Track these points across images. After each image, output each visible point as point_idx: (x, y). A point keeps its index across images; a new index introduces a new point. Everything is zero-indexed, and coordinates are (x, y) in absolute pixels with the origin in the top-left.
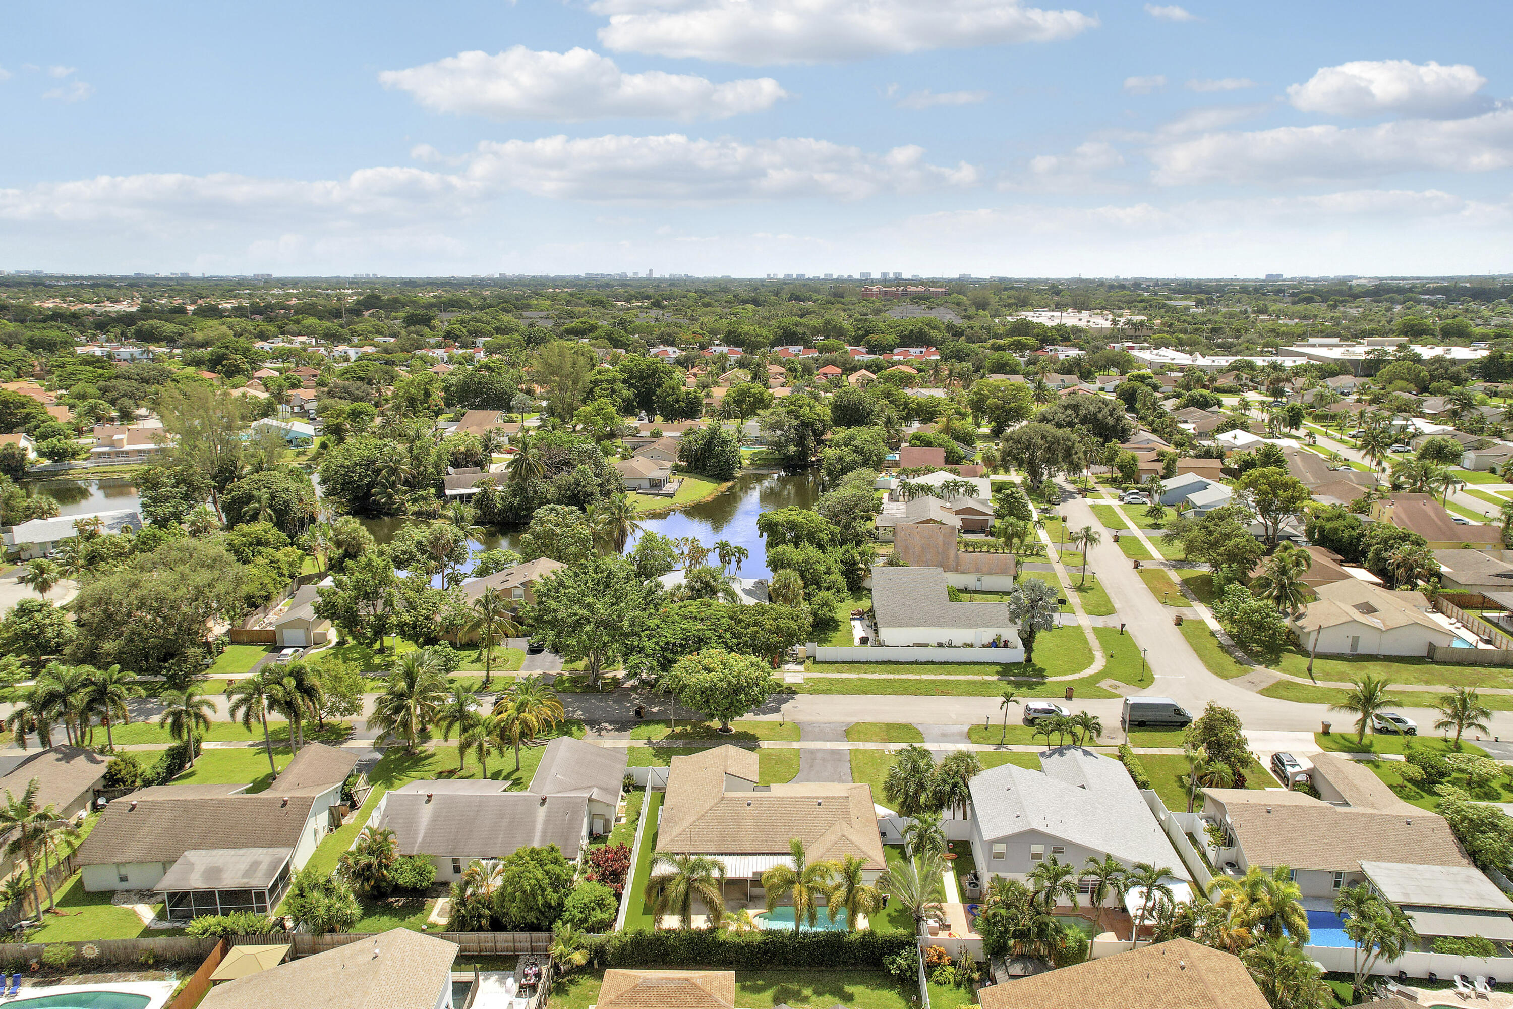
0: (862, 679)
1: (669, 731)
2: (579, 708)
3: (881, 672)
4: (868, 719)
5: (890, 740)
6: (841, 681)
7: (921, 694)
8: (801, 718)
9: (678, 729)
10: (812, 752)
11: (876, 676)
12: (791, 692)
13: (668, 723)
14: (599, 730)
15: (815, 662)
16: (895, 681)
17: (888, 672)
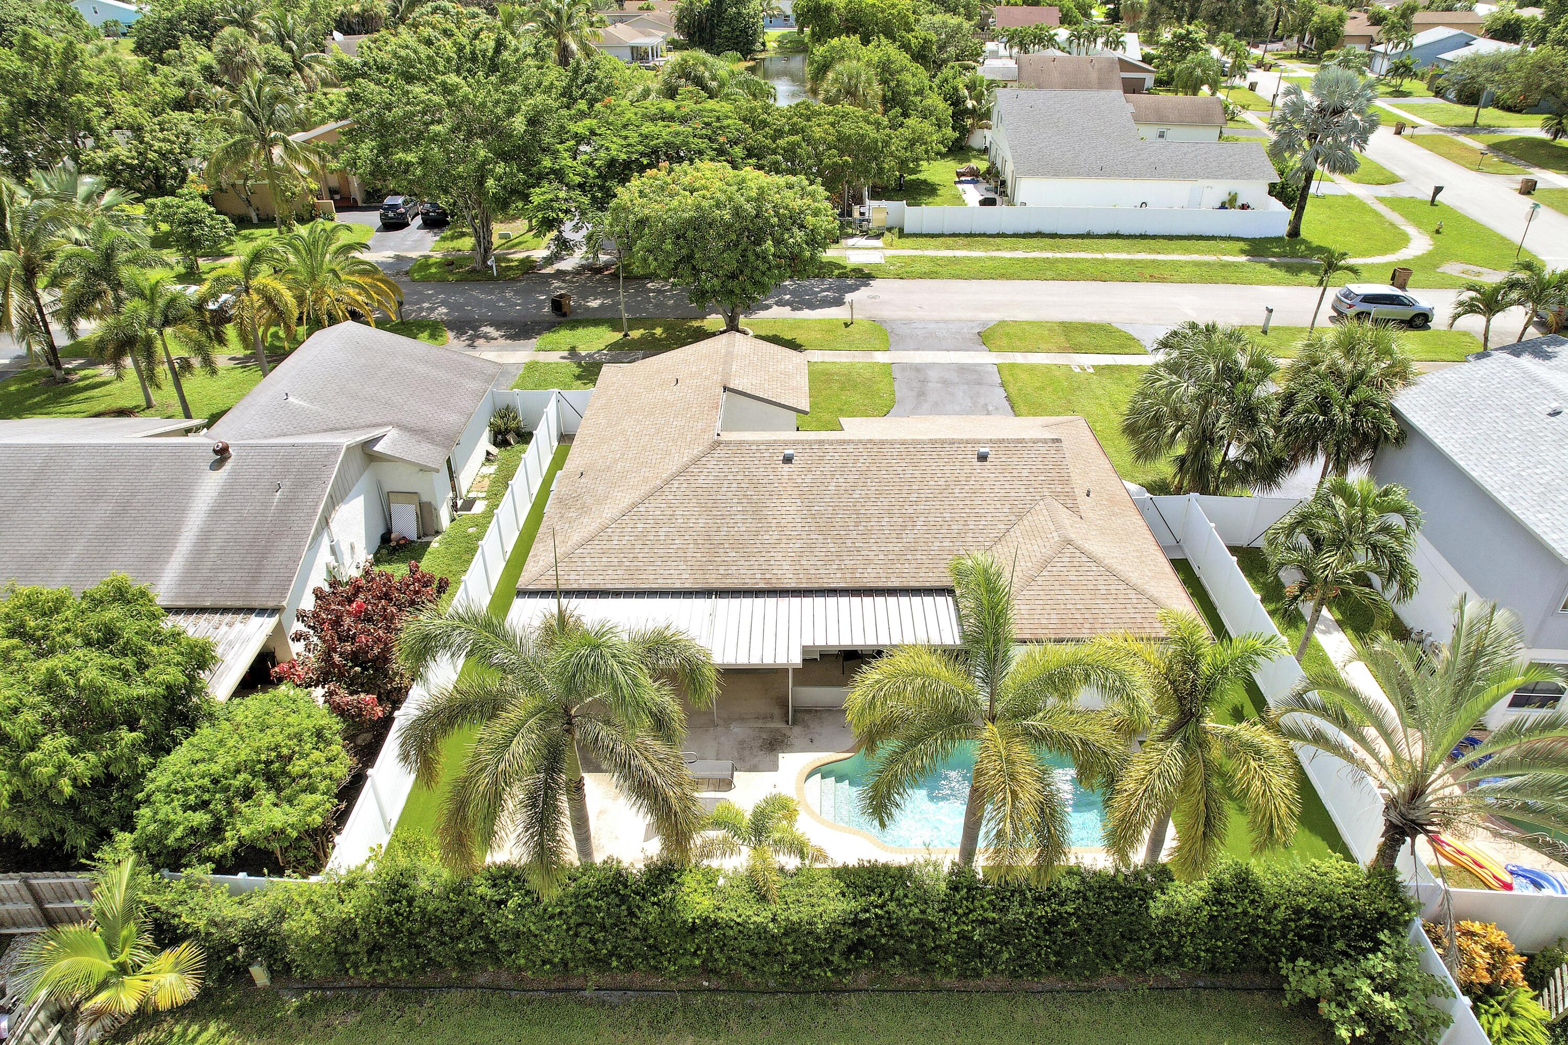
0: (992, 259)
1: (618, 336)
2: (443, 303)
3: (1026, 249)
4: (1023, 315)
5: (1077, 349)
6: (955, 261)
7: (1113, 279)
8: (885, 313)
9: (636, 334)
10: (918, 369)
11: (1019, 254)
12: (863, 276)
13: (615, 324)
14: (473, 339)
15: (902, 234)
16: (1057, 260)
17: (1042, 249)
